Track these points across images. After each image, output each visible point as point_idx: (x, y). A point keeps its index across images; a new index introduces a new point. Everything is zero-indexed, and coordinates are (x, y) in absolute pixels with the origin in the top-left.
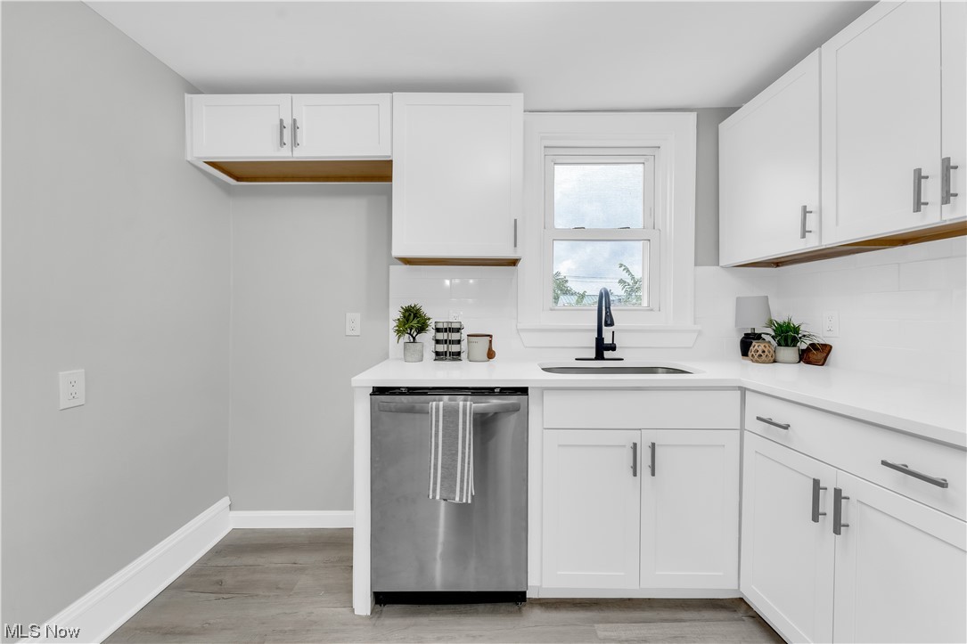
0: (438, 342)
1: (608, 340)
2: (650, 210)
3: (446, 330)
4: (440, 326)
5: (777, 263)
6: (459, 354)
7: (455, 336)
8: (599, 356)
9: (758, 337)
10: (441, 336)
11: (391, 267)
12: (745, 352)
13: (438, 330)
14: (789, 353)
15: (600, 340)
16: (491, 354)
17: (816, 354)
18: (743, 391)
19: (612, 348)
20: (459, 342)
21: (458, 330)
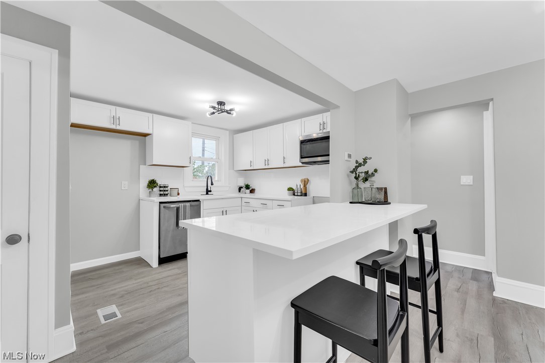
0: (160, 191)
1: (209, 189)
2: (218, 154)
3: (162, 187)
4: (162, 186)
5: (245, 170)
6: (167, 194)
7: (167, 189)
8: (207, 194)
9: (242, 188)
10: (162, 189)
11: (141, 166)
12: (240, 191)
13: (160, 187)
14: (248, 191)
15: (207, 189)
16: (178, 194)
17: (252, 191)
18: (242, 198)
19: (210, 191)
20: (167, 191)
21: (167, 187)
